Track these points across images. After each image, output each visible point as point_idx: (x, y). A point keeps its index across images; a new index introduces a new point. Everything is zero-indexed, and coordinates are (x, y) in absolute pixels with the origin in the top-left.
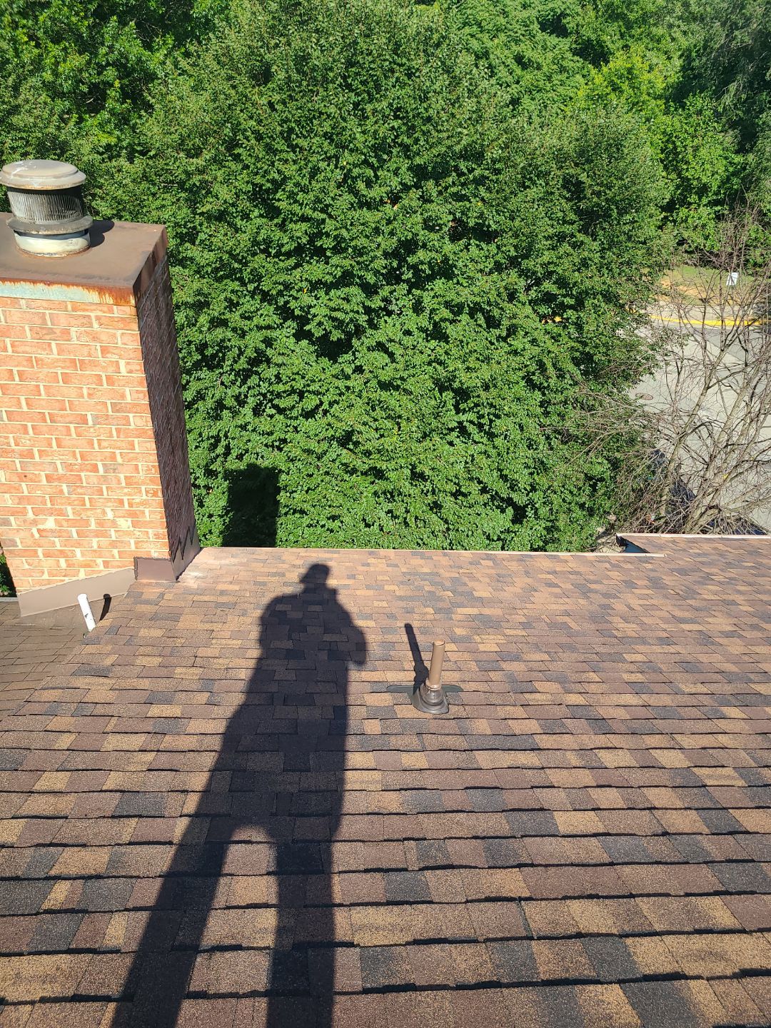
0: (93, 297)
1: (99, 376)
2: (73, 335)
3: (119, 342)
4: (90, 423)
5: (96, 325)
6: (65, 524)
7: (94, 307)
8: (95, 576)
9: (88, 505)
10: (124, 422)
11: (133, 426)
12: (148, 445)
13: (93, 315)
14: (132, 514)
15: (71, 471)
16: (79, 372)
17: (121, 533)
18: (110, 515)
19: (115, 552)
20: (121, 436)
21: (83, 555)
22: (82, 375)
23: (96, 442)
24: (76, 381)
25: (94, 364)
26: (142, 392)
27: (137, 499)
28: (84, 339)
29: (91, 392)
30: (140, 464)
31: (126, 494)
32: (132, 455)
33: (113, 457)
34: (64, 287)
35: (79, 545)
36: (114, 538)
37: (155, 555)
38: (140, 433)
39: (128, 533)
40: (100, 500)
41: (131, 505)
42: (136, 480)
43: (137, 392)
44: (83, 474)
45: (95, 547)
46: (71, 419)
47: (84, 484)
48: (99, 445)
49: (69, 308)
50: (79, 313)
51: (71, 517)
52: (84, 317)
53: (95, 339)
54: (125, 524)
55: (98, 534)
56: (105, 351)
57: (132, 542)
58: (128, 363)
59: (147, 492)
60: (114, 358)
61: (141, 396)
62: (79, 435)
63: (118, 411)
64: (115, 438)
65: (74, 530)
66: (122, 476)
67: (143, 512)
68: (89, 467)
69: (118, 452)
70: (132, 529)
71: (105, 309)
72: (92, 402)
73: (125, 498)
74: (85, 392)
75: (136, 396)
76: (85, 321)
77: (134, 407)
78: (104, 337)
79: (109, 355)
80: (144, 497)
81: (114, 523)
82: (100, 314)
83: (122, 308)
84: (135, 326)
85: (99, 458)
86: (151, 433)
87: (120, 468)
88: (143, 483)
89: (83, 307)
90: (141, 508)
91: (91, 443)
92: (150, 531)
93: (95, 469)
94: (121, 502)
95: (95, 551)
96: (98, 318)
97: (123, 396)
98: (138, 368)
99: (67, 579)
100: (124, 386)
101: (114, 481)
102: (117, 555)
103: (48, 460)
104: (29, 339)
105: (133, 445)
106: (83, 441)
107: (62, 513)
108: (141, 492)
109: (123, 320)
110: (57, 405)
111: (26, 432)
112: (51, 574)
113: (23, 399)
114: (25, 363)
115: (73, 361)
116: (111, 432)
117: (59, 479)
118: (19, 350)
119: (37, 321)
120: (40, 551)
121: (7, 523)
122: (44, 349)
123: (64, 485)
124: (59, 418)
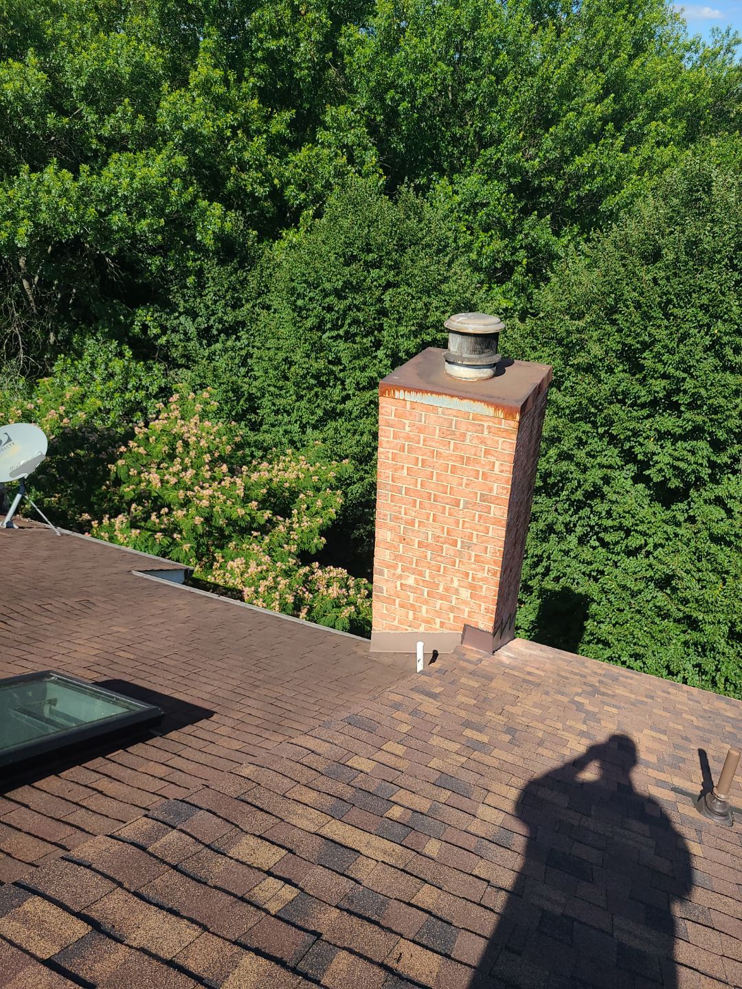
0: (490, 411)
1: (478, 471)
2: (468, 437)
3: (500, 447)
4: (461, 506)
5: (486, 432)
7: (488, 419)
8: (431, 632)
9: (441, 573)
10: (486, 510)
11: (492, 515)
12: (500, 532)
13: (486, 424)
14: (472, 587)
15: (437, 542)
16: (464, 466)
17: (460, 601)
18: (456, 584)
19: (451, 615)
20: (481, 521)
21: (427, 612)
22: (466, 469)
23: (461, 522)
24: (460, 473)
25: (477, 461)
26: (506, 489)
27: (480, 575)
28: (475, 441)
29: (468, 483)
30: (489, 547)
31: (472, 569)
32: (485, 538)
33: (471, 538)
34: (472, 402)
35: (426, 602)
36: (453, 604)
37: (481, 626)
38: (496, 522)
39: (465, 602)
40: (452, 570)
41: (473, 579)
42: (482, 559)
43: (503, 488)
44: (444, 546)
45: (438, 608)
46: (448, 501)
47: (444, 554)
48: (463, 525)
49: (471, 417)
50: (476, 422)
51: (427, 579)
52: (480, 425)
53: (483, 442)
54: (465, 594)
55: (442, 598)
56: (487, 452)
57: (467, 610)
58: (502, 465)
59: (489, 571)
60: (493, 459)
61: (505, 491)
62: (450, 514)
63: (484, 501)
64: (476, 522)
65: (426, 590)
66: (473, 554)
67: (481, 587)
68: (451, 542)
69: (475, 533)
70: (469, 599)
71: (496, 422)
72: (468, 490)
73: (471, 572)
74: (465, 481)
75: (501, 491)
76: (479, 428)
77: (496, 500)
78: (489, 442)
79: (489, 456)
80: (486, 575)
81: (457, 592)
82: (491, 424)
83: (509, 422)
84: (515, 437)
85: (460, 536)
86: (504, 523)
87: (473, 547)
88: (488, 563)
89: (481, 418)
90: (481, 583)
91: (457, 523)
92: (483, 604)
93: (455, 543)
94: (467, 575)
95: (437, 611)
96: (489, 427)
97: (491, 490)
98: (508, 469)
99: (410, 630)
100: (494, 482)
101: (466, 557)
102: (452, 619)
103: (423, 530)
104: (436, 437)
105: (488, 530)
106: (452, 520)
107: (421, 574)
108: (484, 570)
109: (507, 431)
110: (441, 489)
111: (414, 506)
112: (400, 622)
113: (419, 480)
114: (429, 454)
115: (462, 457)
116: (474, 516)
117: (427, 546)
118: (428, 444)
119: (446, 424)
120: (397, 601)
121: (381, 573)
122: (444, 446)
123: (429, 552)
124: (440, 499)
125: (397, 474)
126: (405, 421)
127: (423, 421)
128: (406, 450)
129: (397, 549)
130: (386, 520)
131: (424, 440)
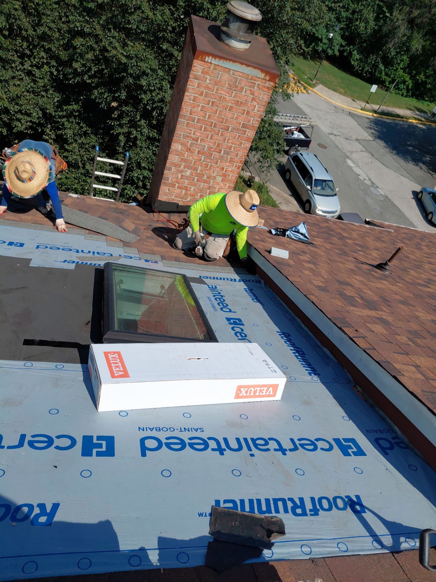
0: (262, 75)
1: (245, 110)
2: (244, 90)
3: (261, 97)
4: (230, 130)
5: (256, 88)
6: (194, 174)
7: (260, 80)
9: (208, 168)
11: (246, 136)
12: (248, 145)
13: (257, 83)
14: (224, 175)
15: (210, 151)
16: (238, 107)
17: (215, 183)
18: (215, 173)
20: (239, 139)
21: (194, 190)
22: (238, 109)
23: (227, 139)
24: (234, 111)
27: (230, 169)
28: (248, 92)
29: (238, 117)
30: (240, 153)
31: (226, 166)
32: (238, 148)
33: (230, 148)
34: (253, 69)
35: (195, 185)
36: (211, 184)
38: (247, 139)
39: (218, 184)
40: (215, 166)
41: (226, 171)
42: (234, 160)
44: (214, 153)
45: (201, 187)
46: (223, 127)
47: (212, 158)
48: (228, 141)
49: (250, 78)
50: (252, 81)
51: (198, 172)
52: (253, 83)
53: (253, 93)
54: (219, 179)
55: (205, 182)
56: (253, 99)
57: (218, 187)
58: (260, 107)
59: (236, 166)
61: (257, 122)
62: (222, 135)
63: (244, 128)
64: (236, 139)
65: (196, 178)
66: (229, 157)
67: (229, 175)
68: (218, 150)
69: (234, 146)
70: (221, 182)
71: (264, 82)
72: (236, 121)
74: (235, 115)
75: (255, 122)
76: (253, 85)
77: (251, 127)
78: (256, 94)
79: (254, 102)
80: (233, 169)
81: (215, 178)
82: (260, 83)
83: (271, 83)
85: (224, 147)
86: (252, 140)
87: (231, 153)
88: (237, 162)
89: (256, 79)
90: (229, 173)
91: (225, 139)
93: (220, 152)
94: (223, 168)
95: (200, 189)
96: (258, 85)
97: (249, 121)
100: (252, 117)
101: (225, 159)
103: (203, 144)
104: (226, 88)
105: (242, 144)
106: (222, 138)
107: (196, 169)
108: (233, 166)
109: (268, 88)
110: (220, 119)
111: (201, 130)
112: (175, 197)
113: (208, 114)
114: (218, 98)
115: (238, 101)
116: (236, 136)
117: (203, 154)
118: (219, 92)
119: (233, 80)
120: (177, 184)
121: (170, 169)
122: (229, 94)
123: (203, 157)
124: (218, 126)
125: (194, 110)
126: (208, 77)
127: (219, 78)
128: (203, 96)
129: (183, 155)
130: (180, 138)
131: (217, 90)
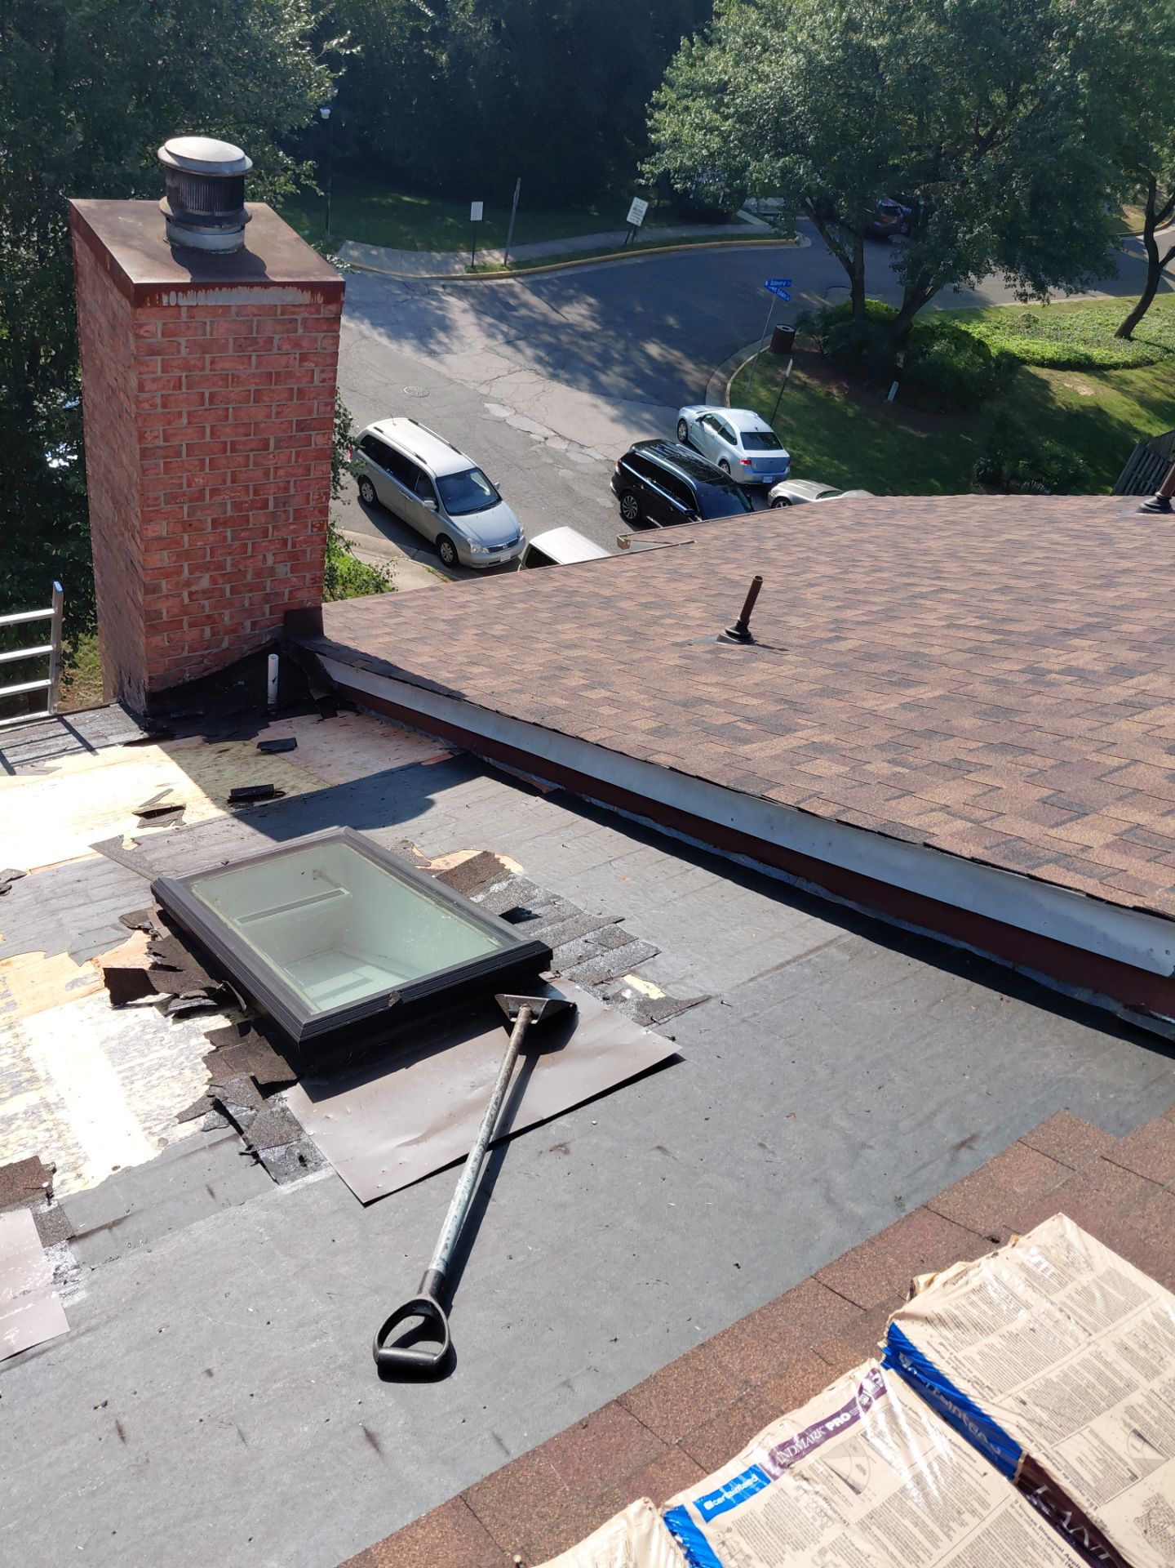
1: (292, 390)
2: (276, 343)
3: (320, 348)
4: (272, 447)
5: (300, 331)
6: (220, 580)
7: (303, 309)
8: (238, 640)
9: (249, 553)
10: (307, 442)
11: (314, 446)
12: (324, 468)
13: (299, 317)
14: (294, 556)
15: (240, 511)
16: (273, 387)
17: (277, 582)
18: (270, 560)
19: (267, 608)
20: (300, 460)
21: (231, 617)
22: (275, 391)
23: (272, 470)
24: (267, 399)
25: (290, 376)
27: (301, 536)
28: (286, 346)
29: (280, 410)
30: (313, 492)
31: (291, 532)
32: (305, 482)
33: (286, 488)
34: (280, 288)
35: (229, 604)
36: (268, 590)
37: (308, 604)
38: (321, 454)
39: (284, 582)
40: (264, 544)
41: (294, 545)
42: (305, 512)
43: (326, 404)
44: (251, 513)
45: (246, 605)
46: (253, 445)
47: (251, 525)
48: (276, 473)
49: (279, 313)
50: (286, 318)
51: (229, 570)
52: (291, 321)
53: (296, 345)
54: (283, 570)
55: (251, 588)
56: (303, 358)
57: (287, 591)
58: (323, 372)
59: (313, 526)
60: (310, 367)
61: (329, 409)
62: (256, 464)
64: (293, 463)
65: (228, 587)
66: (291, 510)
67: (304, 552)
68: (259, 504)
69: (292, 479)
70: (289, 575)
72: (279, 420)
73: (290, 537)
74: (274, 410)
75: (324, 409)
76: (291, 326)
77: (317, 424)
78: (304, 343)
79: (306, 364)
80: (309, 532)
81: (272, 569)
83: (330, 308)
85: (272, 491)
87: (291, 500)
88: (311, 516)
89: (292, 309)
91: (267, 474)
92: (308, 574)
93: (265, 505)
94: (285, 543)
95: (246, 611)
96: (304, 321)
100: (314, 398)
101: (283, 517)
102: (267, 612)
103: (218, 499)
104: (231, 352)
105: (309, 470)
106: (259, 472)
107: (220, 566)
108: (307, 527)
110: (242, 429)
111: (202, 469)
112: (192, 649)
113: (208, 427)
114: (220, 383)
115: (269, 375)
116: (290, 457)
117: (225, 523)
118: (217, 367)
119: (243, 330)
120: (186, 620)
121: (155, 589)
122: (242, 363)
123: (229, 530)
124: (240, 447)
125: (169, 428)
126: (179, 340)
127: (209, 332)
128: (184, 386)
129: (179, 543)
131: (212, 363)
